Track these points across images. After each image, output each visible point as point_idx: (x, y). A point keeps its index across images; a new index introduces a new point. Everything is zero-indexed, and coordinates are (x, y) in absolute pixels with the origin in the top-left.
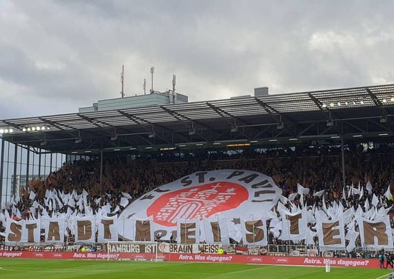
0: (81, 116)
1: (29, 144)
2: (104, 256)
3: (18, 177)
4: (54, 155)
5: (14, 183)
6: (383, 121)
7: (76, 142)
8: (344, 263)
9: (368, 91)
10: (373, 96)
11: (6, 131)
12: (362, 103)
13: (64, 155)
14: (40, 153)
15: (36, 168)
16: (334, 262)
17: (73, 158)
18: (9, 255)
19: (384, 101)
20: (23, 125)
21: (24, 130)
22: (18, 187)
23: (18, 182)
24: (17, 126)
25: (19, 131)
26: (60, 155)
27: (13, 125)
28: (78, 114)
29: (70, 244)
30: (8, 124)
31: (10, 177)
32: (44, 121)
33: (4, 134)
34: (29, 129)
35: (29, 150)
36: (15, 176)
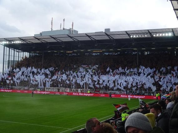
0: (35, 38)
1: (15, 48)
2: (44, 93)
3: (10, 61)
4: (24, 53)
5: (9, 63)
6: (153, 43)
7: (33, 48)
8: (136, 97)
9: (149, 31)
10: (150, 33)
11: (5, 43)
12: (146, 36)
13: (28, 53)
14: (19, 52)
15: (17, 58)
16: (132, 97)
17: (32, 54)
18: (7, 91)
19: (154, 35)
20: (12, 41)
21: (13, 42)
22: (10, 65)
23: (10, 63)
24: (10, 41)
25: (10, 43)
26: (26, 53)
27: (8, 40)
28: (34, 37)
29: (30, 88)
30: (6, 40)
31: (7, 61)
32: (21, 39)
33: (5, 44)
34: (14, 42)
35: (14, 51)
36: (9, 61)
